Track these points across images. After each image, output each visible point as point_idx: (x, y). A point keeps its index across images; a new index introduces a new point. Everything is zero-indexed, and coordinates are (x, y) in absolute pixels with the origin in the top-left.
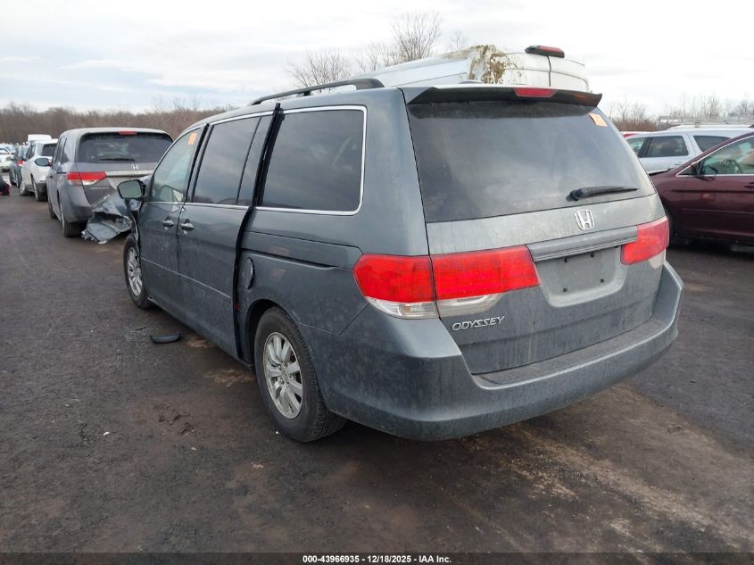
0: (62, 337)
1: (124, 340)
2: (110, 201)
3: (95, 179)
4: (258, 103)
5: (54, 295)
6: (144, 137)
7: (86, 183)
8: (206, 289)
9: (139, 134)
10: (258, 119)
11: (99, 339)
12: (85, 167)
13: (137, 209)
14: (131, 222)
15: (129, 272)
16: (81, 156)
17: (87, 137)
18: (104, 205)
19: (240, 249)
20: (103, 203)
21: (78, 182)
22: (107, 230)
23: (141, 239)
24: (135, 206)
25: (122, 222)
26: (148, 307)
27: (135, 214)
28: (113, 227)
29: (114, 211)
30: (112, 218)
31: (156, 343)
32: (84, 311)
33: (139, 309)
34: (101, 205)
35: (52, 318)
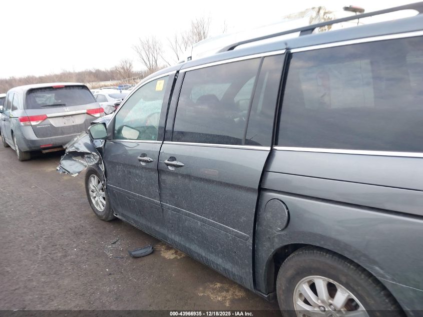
0: (52, 259)
1: (107, 257)
2: (80, 142)
3: (39, 120)
4: (232, 48)
5: (30, 213)
6: (70, 89)
7: (33, 123)
8: (202, 221)
9: (66, 87)
10: (259, 60)
11: (85, 258)
12: (31, 113)
13: (101, 146)
14: (98, 157)
15: (91, 193)
16: (28, 105)
17: (31, 91)
18: (75, 145)
19: (261, 189)
20: (74, 143)
21: (28, 123)
22: (77, 164)
23: (107, 170)
24: (100, 144)
25: (90, 158)
26: (111, 219)
27: (100, 151)
28: (82, 162)
29: (83, 149)
30: (82, 155)
31: (135, 257)
32: (60, 229)
33: (103, 222)
34: (73, 145)
35: (37, 238)
